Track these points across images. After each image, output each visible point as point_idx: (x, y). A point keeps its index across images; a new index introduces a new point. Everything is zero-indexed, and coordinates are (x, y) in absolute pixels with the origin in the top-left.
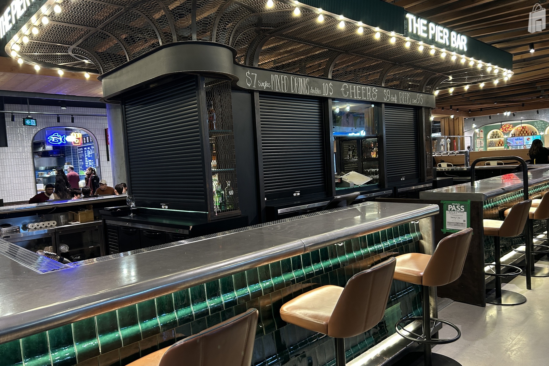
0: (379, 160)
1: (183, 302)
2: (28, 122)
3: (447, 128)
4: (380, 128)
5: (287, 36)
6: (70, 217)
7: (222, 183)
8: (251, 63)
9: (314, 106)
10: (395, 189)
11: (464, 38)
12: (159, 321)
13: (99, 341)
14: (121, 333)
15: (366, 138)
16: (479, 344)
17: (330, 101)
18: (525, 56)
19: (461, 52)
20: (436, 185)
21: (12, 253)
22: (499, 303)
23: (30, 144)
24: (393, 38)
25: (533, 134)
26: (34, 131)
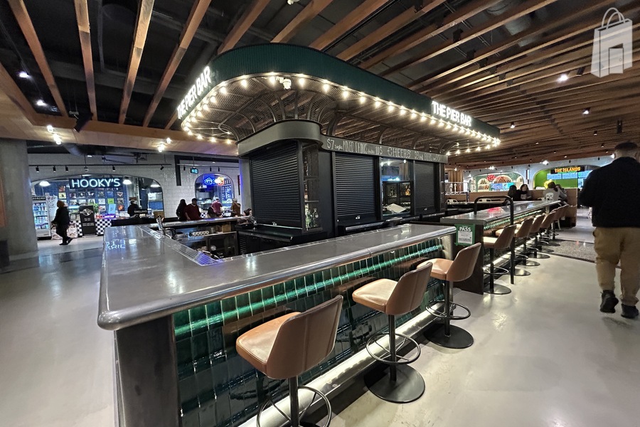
0: (411, 197)
1: (290, 287)
2: (193, 171)
3: (452, 177)
4: (411, 176)
5: (354, 116)
6: (217, 229)
7: (311, 210)
8: (331, 133)
9: (371, 161)
10: (421, 216)
11: (469, 117)
12: (275, 299)
13: (237, 311)
14: (251, 307)
15: (401, 182)
16: (480, 320)
17: (380, 158)
18: (508, 131)
19: (467, 127)
20: (447, 214)
21: (183, 251)
22: (492, 292)
23: (194, 184)
24: (424, 117)
25: (509, 181)
26: (197, 177)
